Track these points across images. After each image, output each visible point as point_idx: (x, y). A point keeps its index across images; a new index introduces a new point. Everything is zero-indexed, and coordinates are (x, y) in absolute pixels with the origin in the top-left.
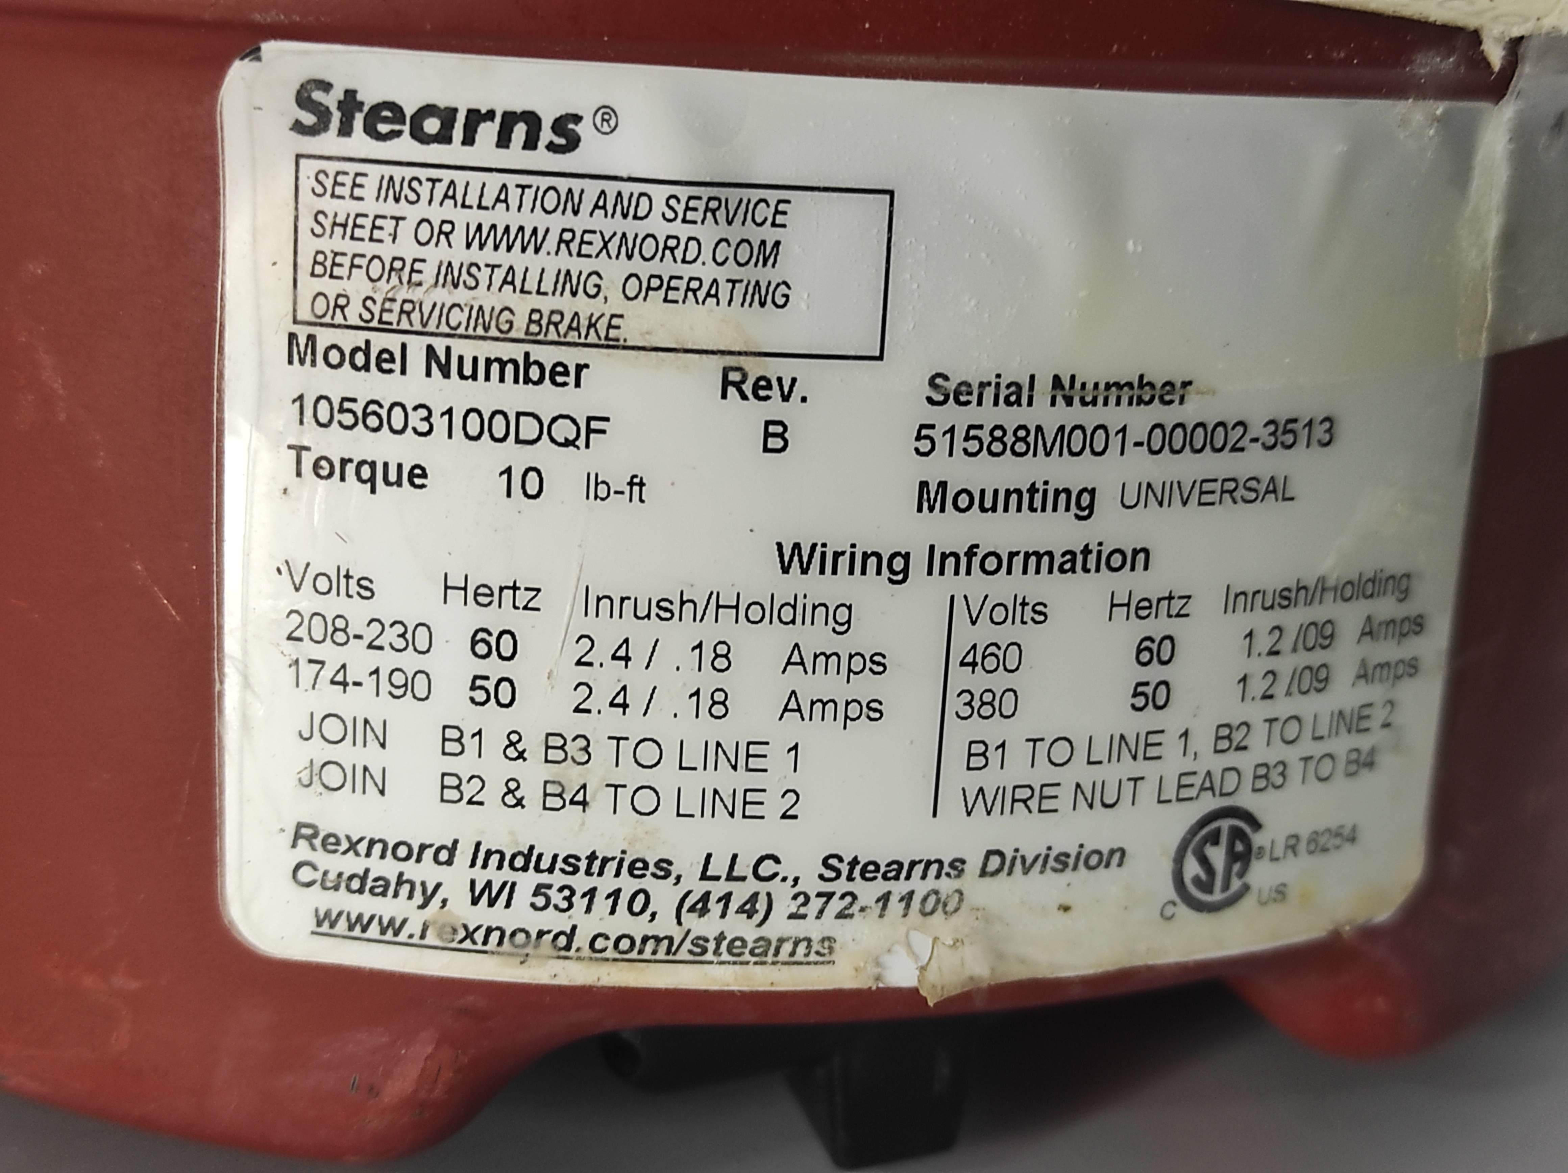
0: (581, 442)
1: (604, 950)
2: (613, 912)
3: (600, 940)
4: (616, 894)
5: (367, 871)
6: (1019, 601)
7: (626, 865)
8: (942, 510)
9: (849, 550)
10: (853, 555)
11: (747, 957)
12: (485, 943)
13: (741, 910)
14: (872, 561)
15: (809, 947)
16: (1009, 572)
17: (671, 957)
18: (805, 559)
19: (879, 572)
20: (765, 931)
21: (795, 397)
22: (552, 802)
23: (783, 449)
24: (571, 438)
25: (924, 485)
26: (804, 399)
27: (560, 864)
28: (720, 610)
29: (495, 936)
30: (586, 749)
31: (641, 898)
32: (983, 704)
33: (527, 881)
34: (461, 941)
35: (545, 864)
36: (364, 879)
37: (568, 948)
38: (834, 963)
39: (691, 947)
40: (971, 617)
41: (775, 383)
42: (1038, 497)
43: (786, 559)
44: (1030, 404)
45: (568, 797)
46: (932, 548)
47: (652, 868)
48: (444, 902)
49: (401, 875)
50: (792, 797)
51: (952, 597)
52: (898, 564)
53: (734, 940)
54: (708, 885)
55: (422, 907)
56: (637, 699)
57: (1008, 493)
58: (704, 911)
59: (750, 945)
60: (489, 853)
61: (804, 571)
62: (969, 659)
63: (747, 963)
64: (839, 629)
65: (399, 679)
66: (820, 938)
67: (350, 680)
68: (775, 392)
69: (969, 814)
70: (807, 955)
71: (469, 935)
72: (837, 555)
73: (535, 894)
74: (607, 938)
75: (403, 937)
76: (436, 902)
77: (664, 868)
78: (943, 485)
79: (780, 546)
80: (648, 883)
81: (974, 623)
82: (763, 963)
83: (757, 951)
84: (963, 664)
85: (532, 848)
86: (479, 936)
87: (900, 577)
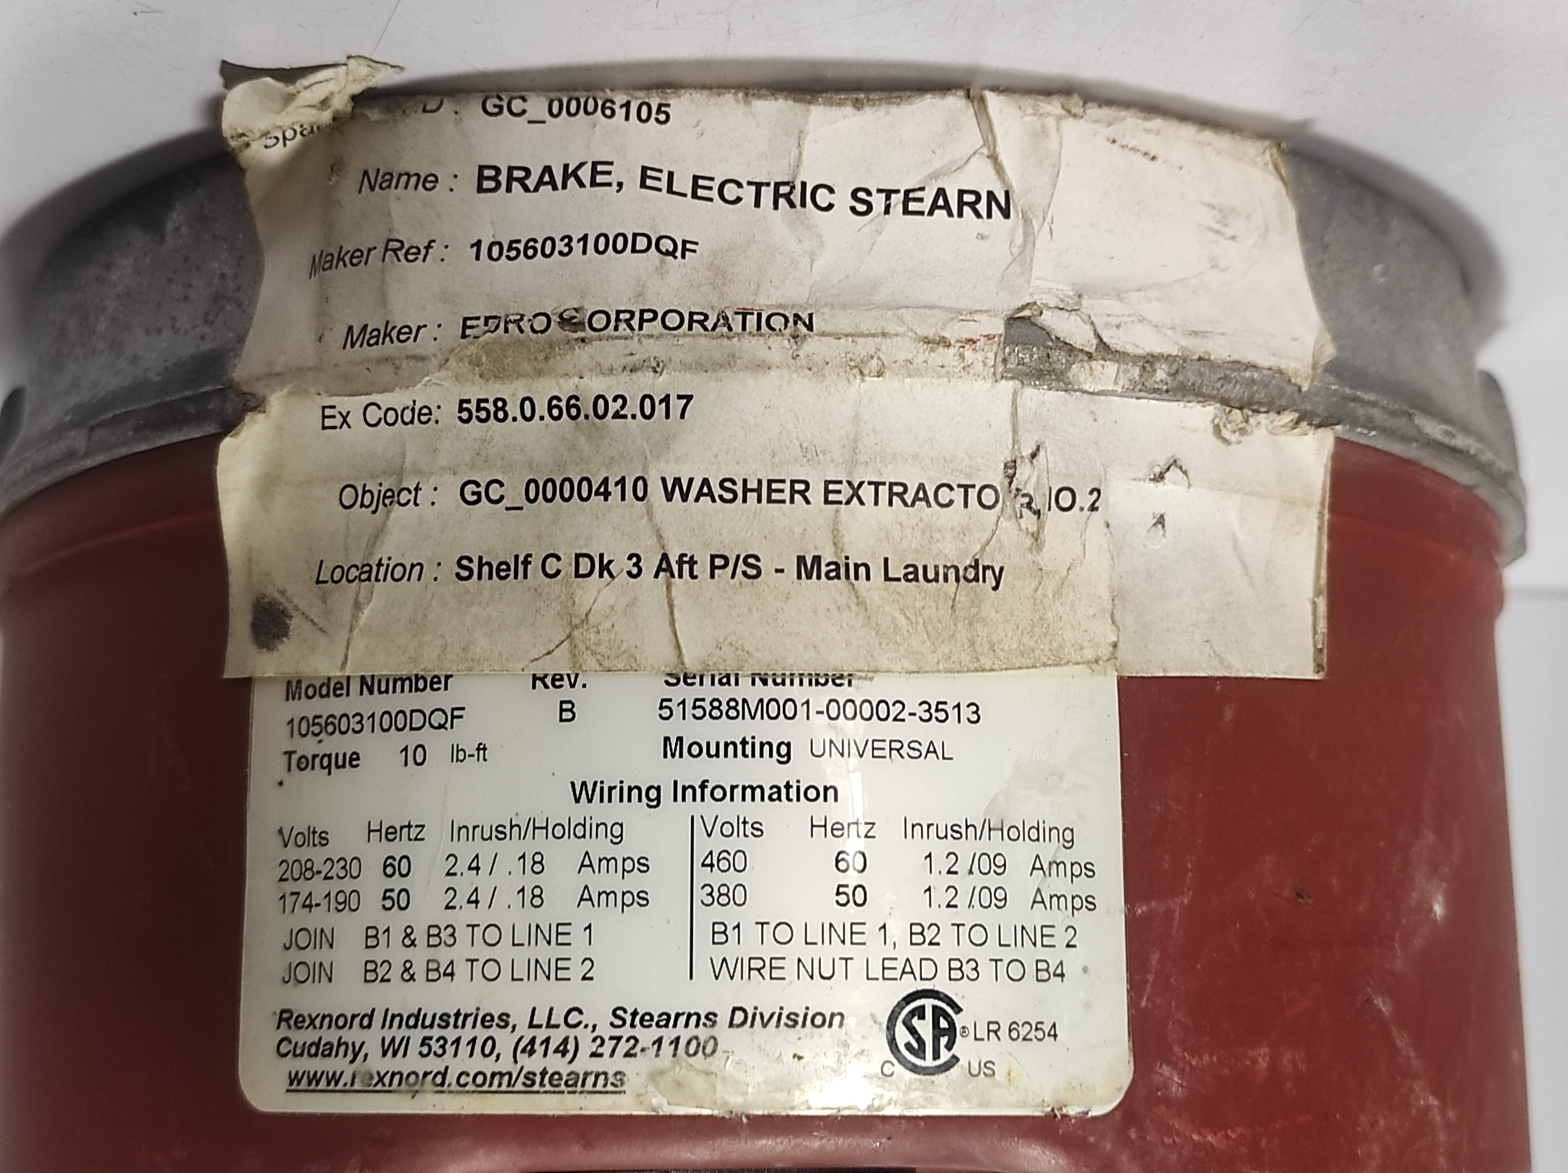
0: (448, 725)
1: (466, 1085)
2: (471, 1055)
3: (463, 1077)
4: (473, 1041)
5: (320, 1039)
6: (741, 820)
7: (479, 1018)
8: (681, 756)
9: (619, 785)
10: (621, 789)
11: (563, 1087)
12: (390, 1085)
13: (556, 1051)
14: (635, 792)
15: (606, 1079)
16: (732, 799)
17: (510, 1089)
18: (590, 793)
19: (640, 800)
20: (574, 1067)
21: (579, 684)
22: (433, 975)
23: (573, 718)
24: (442, 722)
25: (667, 739)
26: (584, 686)
27: (437, 1021)
28: (536, 831)
29: (397, 1078)
30: (452, 935)
31: (489, 1044)
32: (721, 895)
33: (417, 1035)
34: (376, 1085)
35: (428, 1022)
36: (318, 1045)
37: (442, 1084)
38: (625, 1092)
39: (525, 1080)
40: (707, 831)
41: (565, 678)
42: (748, 748)
43: (578, 793)
44: (737, 684)
45: (442, 970)
46: (676, 783)
47: (496, 1020)
48: (366, 1056)
49: (340, 1038)
50: (588, 963)
51: (692, 818)
52: (653, 794)
53: (553, 1075)
54: (533, 1032)
55: (352, 1062)
56: (484, 897)
57: (726, 745)
58: (532, 1052)
59: (565, 1078)
60: (393, 1017)
61: (590, 801)
62: (708, 861)
63: (562, 1092)
64: (615, 840)
65: (341, 898)
66: (614, 1072)
67: (314, 903)
68: (566, 682)
69: (717, 978)
70: (605, 1085)
71: (381, 1080)
72: (611, 789)
73: (422, 1045)
74: (468, 1075)
75: (340, 1086)
76: (361, 1056)
77: (504, 1020)
78: (680, 739)
79: (573, 784)
80: (494, 1032)
81: (709, 835)
82: (574, 1092)
83: (570, 1083)
84: (703, 865)
85: (420, 1010)
86: (387, 1080)
87: (655, 803)
